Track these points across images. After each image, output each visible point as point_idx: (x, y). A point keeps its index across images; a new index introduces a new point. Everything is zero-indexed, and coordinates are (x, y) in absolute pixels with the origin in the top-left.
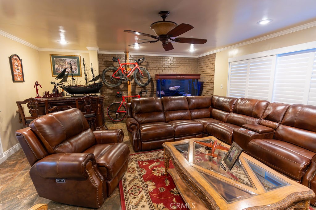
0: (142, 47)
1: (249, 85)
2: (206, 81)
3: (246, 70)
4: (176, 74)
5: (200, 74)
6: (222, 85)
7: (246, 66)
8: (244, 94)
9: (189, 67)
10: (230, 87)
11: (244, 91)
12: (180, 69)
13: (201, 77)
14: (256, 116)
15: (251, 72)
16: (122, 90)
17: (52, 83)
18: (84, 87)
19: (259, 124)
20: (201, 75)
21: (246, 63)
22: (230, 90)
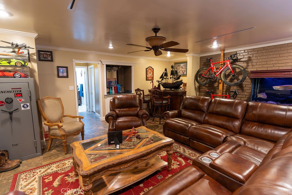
0: (220, 45)
16: (216, 88)
17: (157, 81)
18: (170, 84)
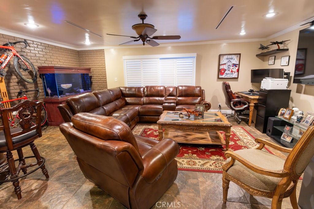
1: (144, 77)
2: (95, 75)
3: (140, 66)
4: (60, 66)
5: (90, 68)
6: (116, 78)
7: (140, 64)
8: (141, 84)
9: (71, 59)
10: (128, 80)
11: (141, 81)
12: (64, 61)
13: (91, 71)
14: (162, 96)
15: (144, 68)
19: (166, 99)
20: (92, 69)
21: (140, 62)
22: (128, 82)
